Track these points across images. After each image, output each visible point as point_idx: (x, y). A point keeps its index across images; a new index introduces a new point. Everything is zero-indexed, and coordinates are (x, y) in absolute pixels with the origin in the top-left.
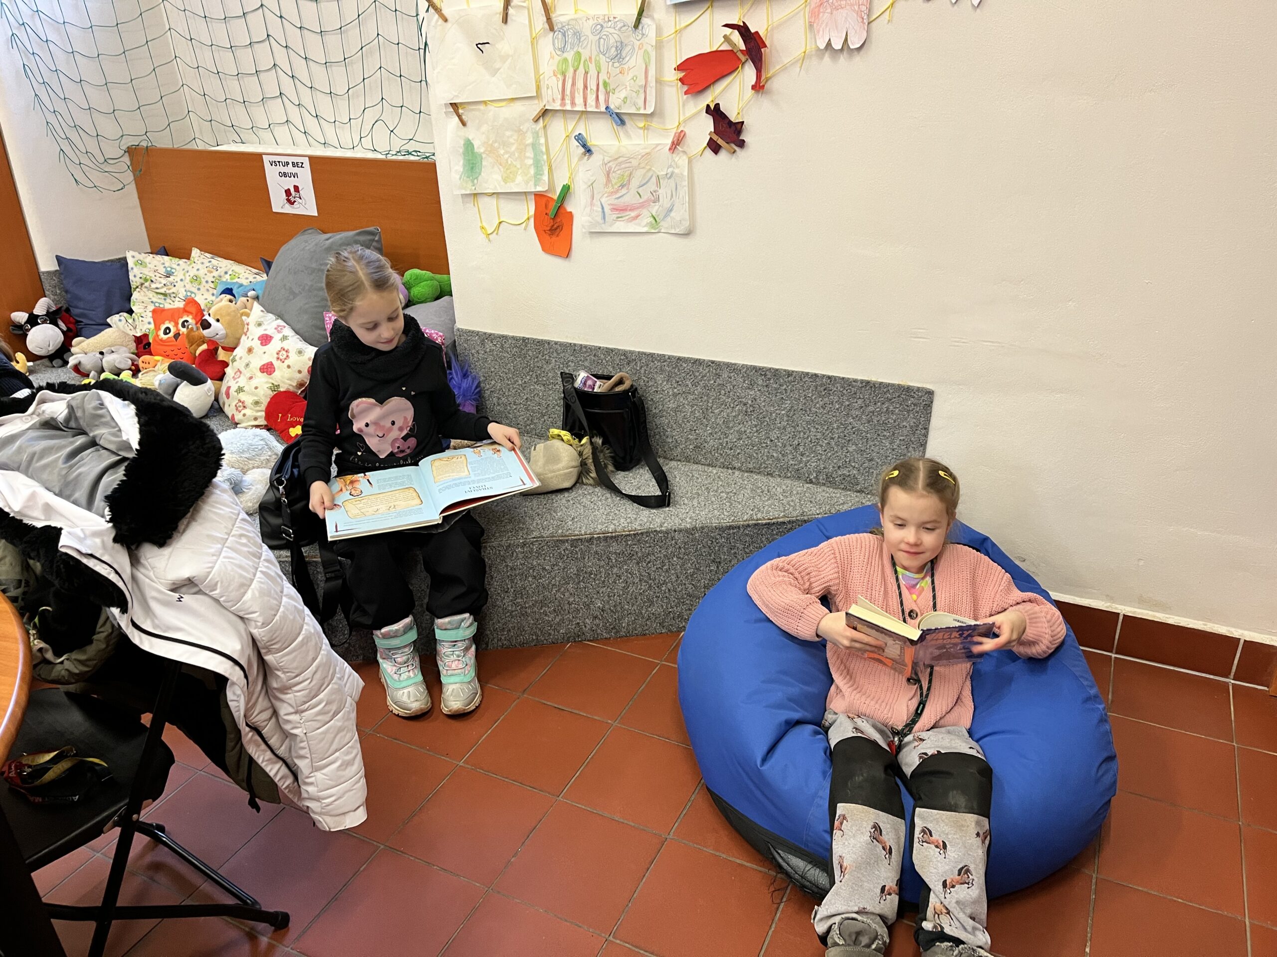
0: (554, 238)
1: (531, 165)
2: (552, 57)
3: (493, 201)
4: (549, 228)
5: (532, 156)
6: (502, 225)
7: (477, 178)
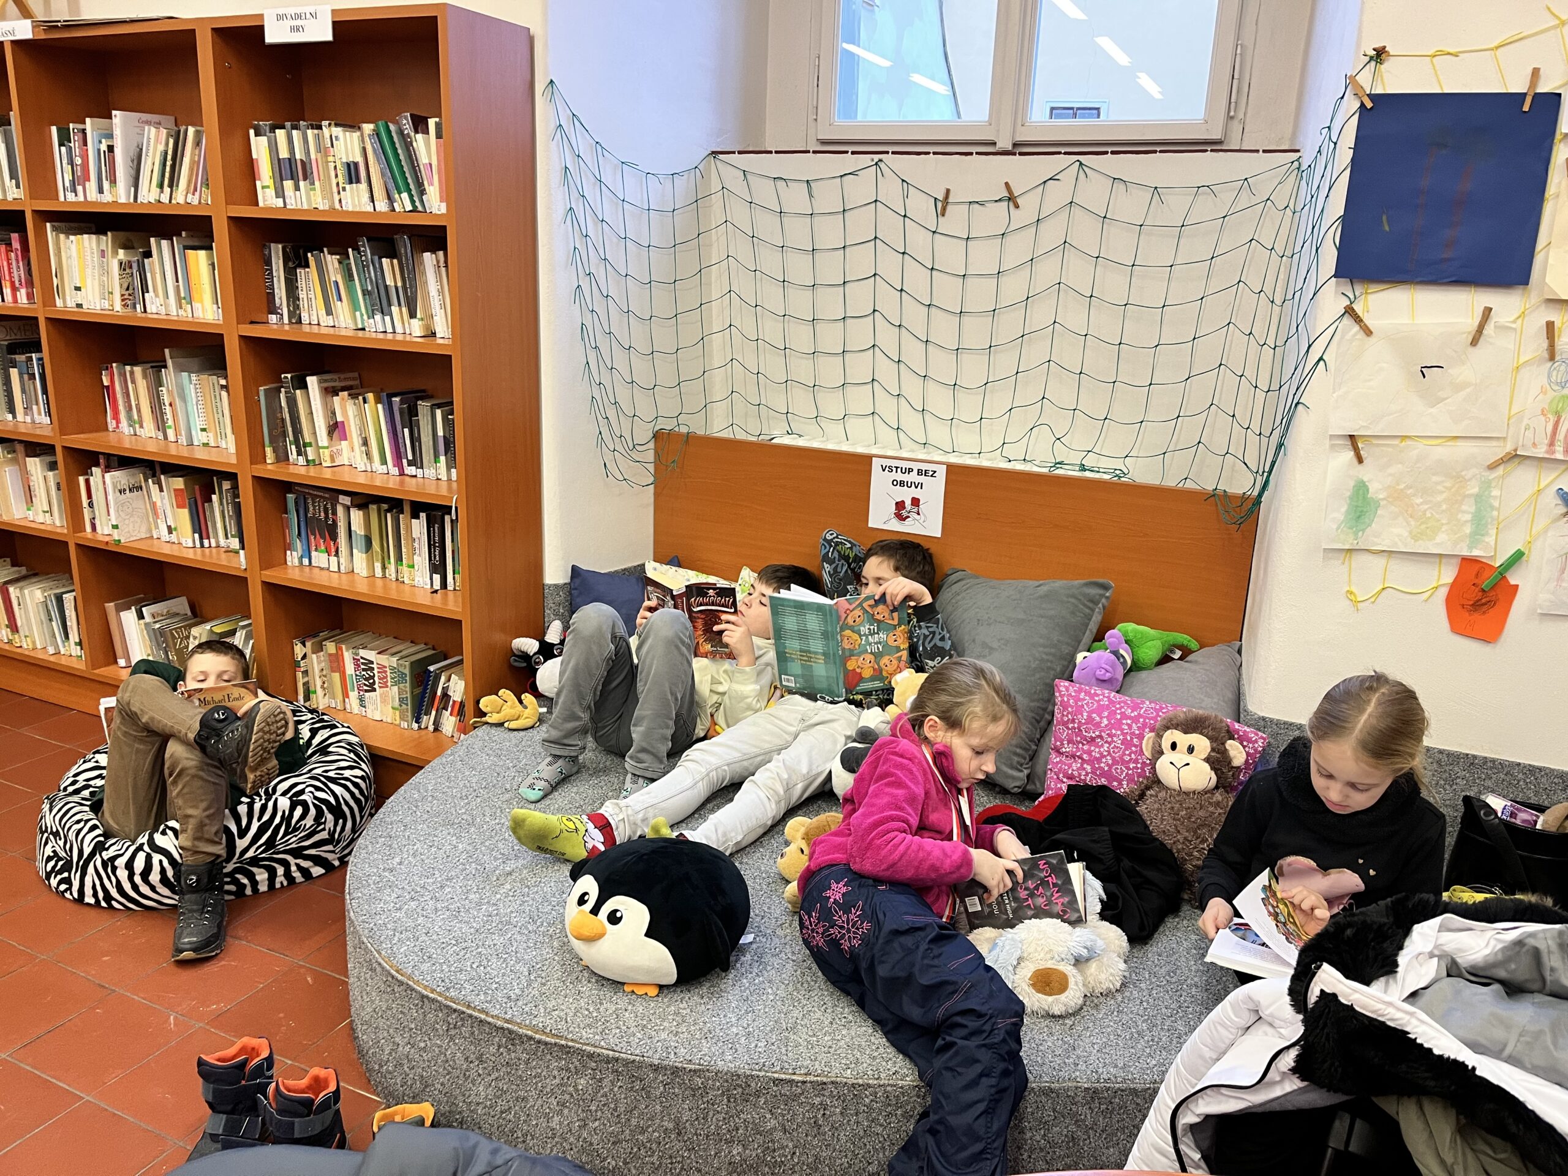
0: (1476, 616)
1: (1466, 522)
2: (1543, 391)
3: (1380, 562)
4: (1471, 603)
5: (1473, 509)
6: (1385, 592)
7: (1363, 531)
